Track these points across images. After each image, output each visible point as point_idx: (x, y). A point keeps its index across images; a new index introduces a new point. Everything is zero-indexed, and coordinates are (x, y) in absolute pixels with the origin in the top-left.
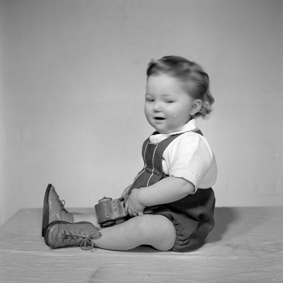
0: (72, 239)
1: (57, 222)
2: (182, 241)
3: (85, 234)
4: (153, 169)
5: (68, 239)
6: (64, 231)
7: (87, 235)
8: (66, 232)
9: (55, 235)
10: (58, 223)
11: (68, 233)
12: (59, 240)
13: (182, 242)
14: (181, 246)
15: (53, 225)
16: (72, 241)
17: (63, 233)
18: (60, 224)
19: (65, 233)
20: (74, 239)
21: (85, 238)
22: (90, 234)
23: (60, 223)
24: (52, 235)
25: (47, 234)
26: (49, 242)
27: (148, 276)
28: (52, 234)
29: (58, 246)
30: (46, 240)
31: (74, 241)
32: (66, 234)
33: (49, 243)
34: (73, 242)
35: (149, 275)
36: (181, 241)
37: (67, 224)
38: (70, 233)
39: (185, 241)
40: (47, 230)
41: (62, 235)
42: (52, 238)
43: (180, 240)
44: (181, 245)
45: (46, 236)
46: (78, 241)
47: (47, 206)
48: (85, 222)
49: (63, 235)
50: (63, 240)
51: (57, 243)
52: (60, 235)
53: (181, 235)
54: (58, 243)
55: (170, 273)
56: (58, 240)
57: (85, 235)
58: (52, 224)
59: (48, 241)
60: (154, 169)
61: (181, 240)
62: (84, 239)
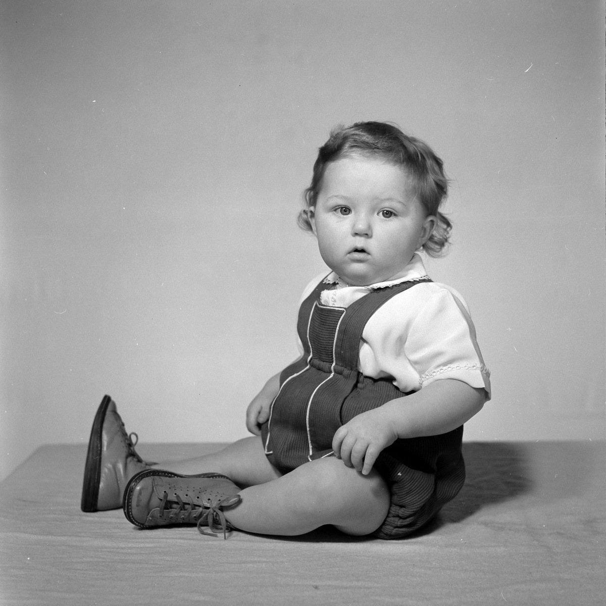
0: (181, 510)
1: (150, 472)
2: (401, 518)
3: (209, 499)
4: (333, 362)
5: (173, 508)
6: (165, 492)
7: (212, 502)
8: (169, 494)
9: (144, 500)
10: (152, 475)
11: (172, 497)
12: (153, 510)
13: (401, 520)
14: (397, 529)
15: (141, 479)
16: (181, 514)
17: (162, 497)
18: (156, 477)
19: (167, 497)
20: (185, 510)
21: (208, 508)
22: (220, 500)
23: (158, 475)
24: (139, 500)
25: (128, 497)
26: (132, 514)
27: (313, 589)
28: (138, 497)
29: (152, 524)
30: (126, 511)
31: (187, 514)
32: (169, 498)
33: (133, 517)
34: (183, 515)
35: (316, 588)
36: (398, 518)
37: (172, 477)
38: (178, 497)
39: (408, 520)
40: (129, 489)
41: (159, 501)
42: (138, 506)
43: (398, 516)
44: (397, 527)
45: (126, 502)
46: (195, 515)
47: (99, 445)
48: (214, 473)
49: (161, 500)
50: (162, 513)
51: (150, 518)
52: (155, 501)
53: (402, 506)
54: (152, 517)
55: (360, 584)
56: (151, 510)
57: (208, 503)
58: (139, 477)
59: (131, 512)
60: (336, 364)
61: (400, 515)
62: (208, 510)
